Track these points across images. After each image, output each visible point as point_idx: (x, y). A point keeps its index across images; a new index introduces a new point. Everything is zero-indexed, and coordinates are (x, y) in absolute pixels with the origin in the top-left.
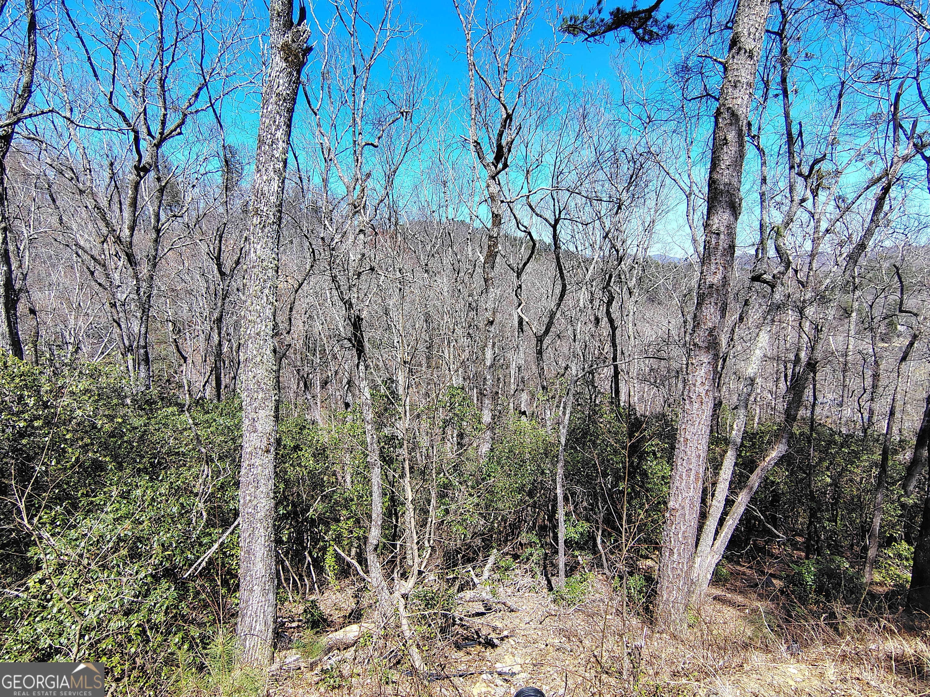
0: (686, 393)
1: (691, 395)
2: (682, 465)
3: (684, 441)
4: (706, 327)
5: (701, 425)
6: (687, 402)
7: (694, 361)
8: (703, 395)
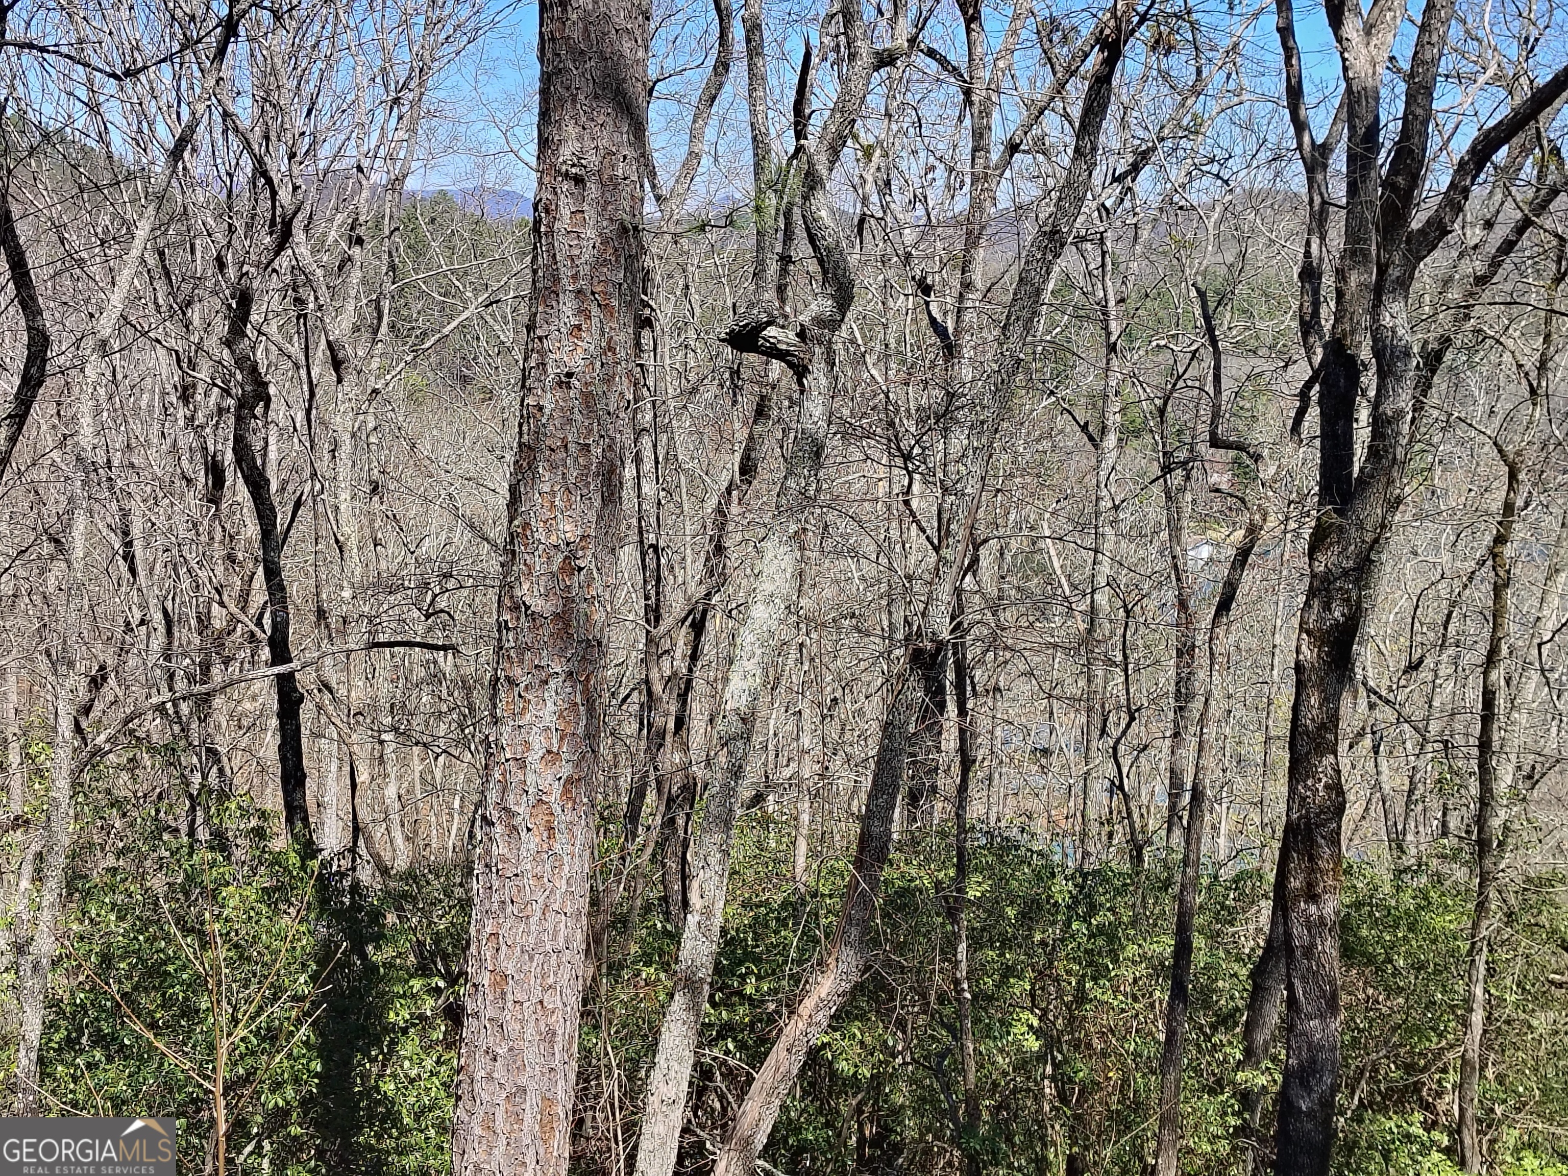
0: (493, 797)
1: (511, 800)
2: (489, 1077)
3: (495, 984)
4: (553, 539)
5: (551, 917)
6: (499, 829)
7: (517, 672)
8: (554, 797)
